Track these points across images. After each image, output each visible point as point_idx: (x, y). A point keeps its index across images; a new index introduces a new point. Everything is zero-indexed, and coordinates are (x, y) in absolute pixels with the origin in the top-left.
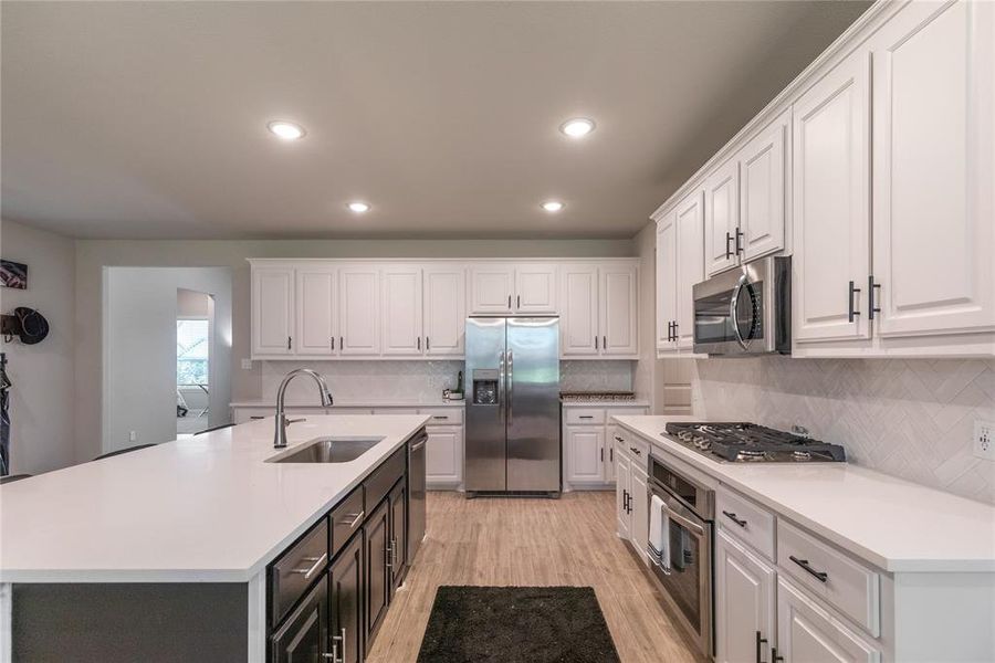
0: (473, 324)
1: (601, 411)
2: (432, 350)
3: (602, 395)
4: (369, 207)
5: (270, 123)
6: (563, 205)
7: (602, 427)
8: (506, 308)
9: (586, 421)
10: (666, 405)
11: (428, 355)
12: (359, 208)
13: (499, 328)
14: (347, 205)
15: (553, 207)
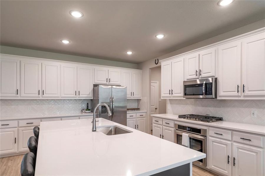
0: (102, 87)
1: (135, 114)
2: (81, 96)
3: (132, 109)
4: (70, 42)
5: (71, 11)
6: (133, 53)
7: (135, 119)
8: (105, 82)
9: (131, 117)
10: (151, 111)
11: (78, 97)
12: (66, 42)
13: (109, 88)
14: (61, 41)
15: (129, 53)
